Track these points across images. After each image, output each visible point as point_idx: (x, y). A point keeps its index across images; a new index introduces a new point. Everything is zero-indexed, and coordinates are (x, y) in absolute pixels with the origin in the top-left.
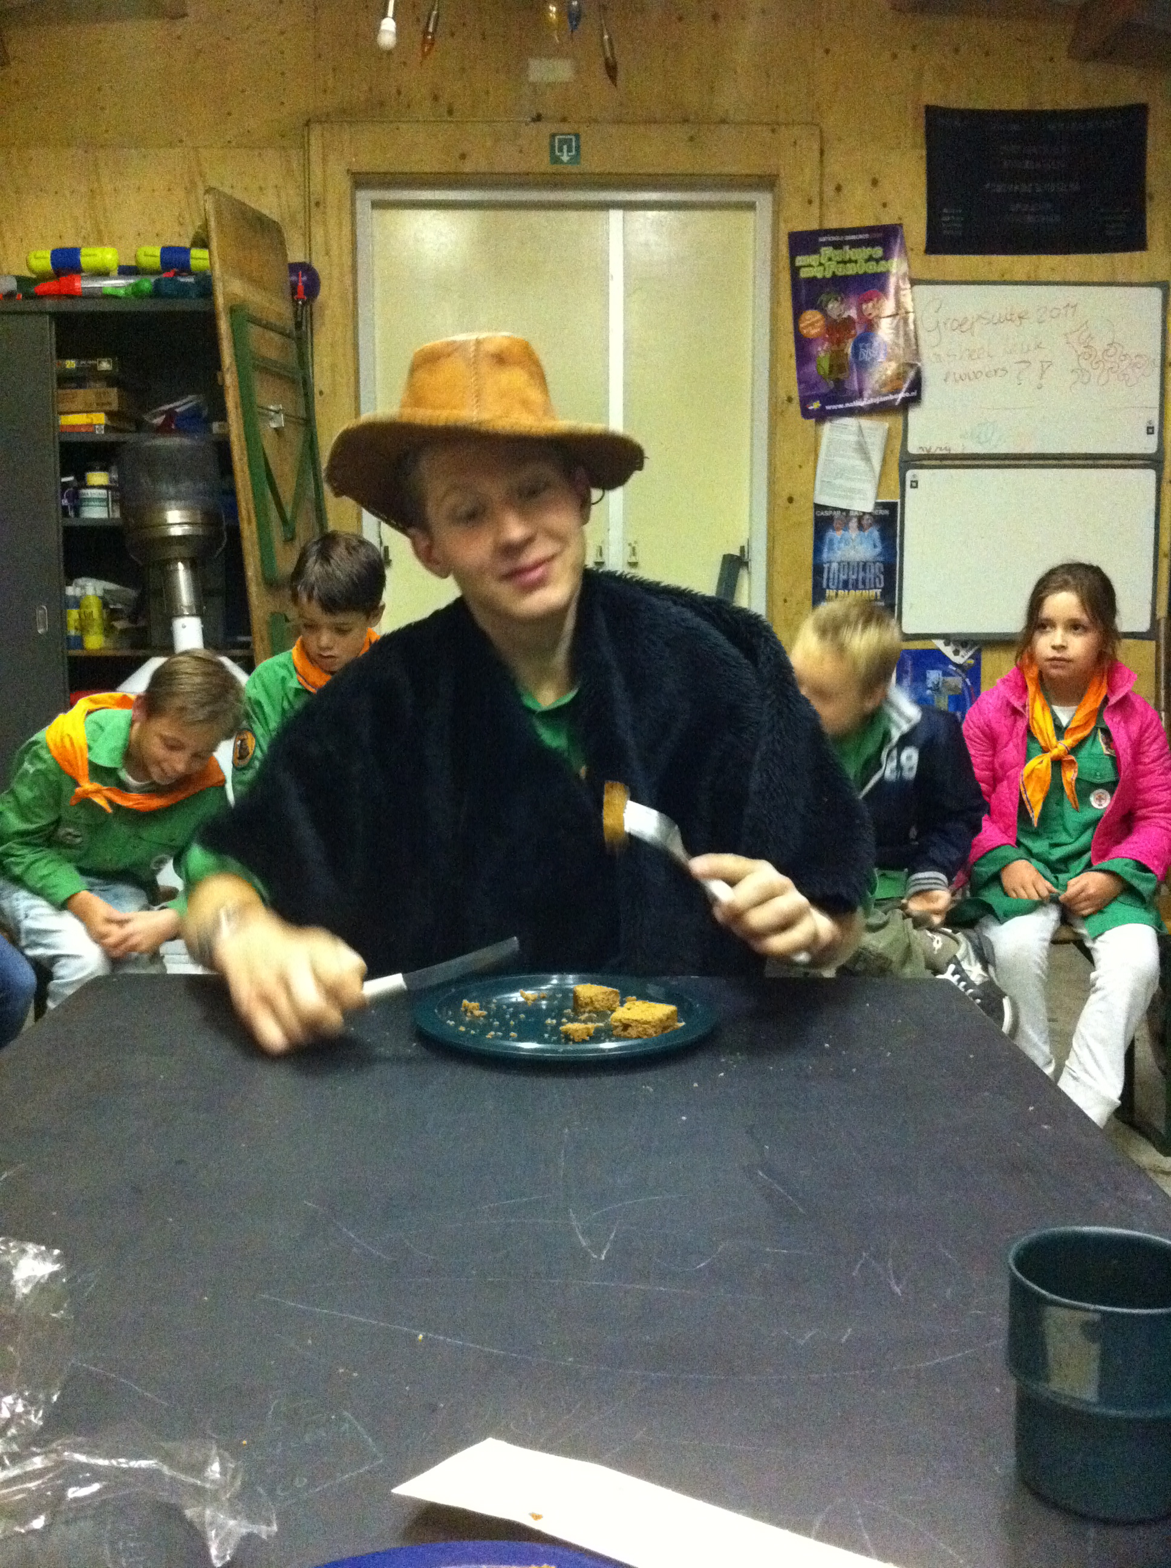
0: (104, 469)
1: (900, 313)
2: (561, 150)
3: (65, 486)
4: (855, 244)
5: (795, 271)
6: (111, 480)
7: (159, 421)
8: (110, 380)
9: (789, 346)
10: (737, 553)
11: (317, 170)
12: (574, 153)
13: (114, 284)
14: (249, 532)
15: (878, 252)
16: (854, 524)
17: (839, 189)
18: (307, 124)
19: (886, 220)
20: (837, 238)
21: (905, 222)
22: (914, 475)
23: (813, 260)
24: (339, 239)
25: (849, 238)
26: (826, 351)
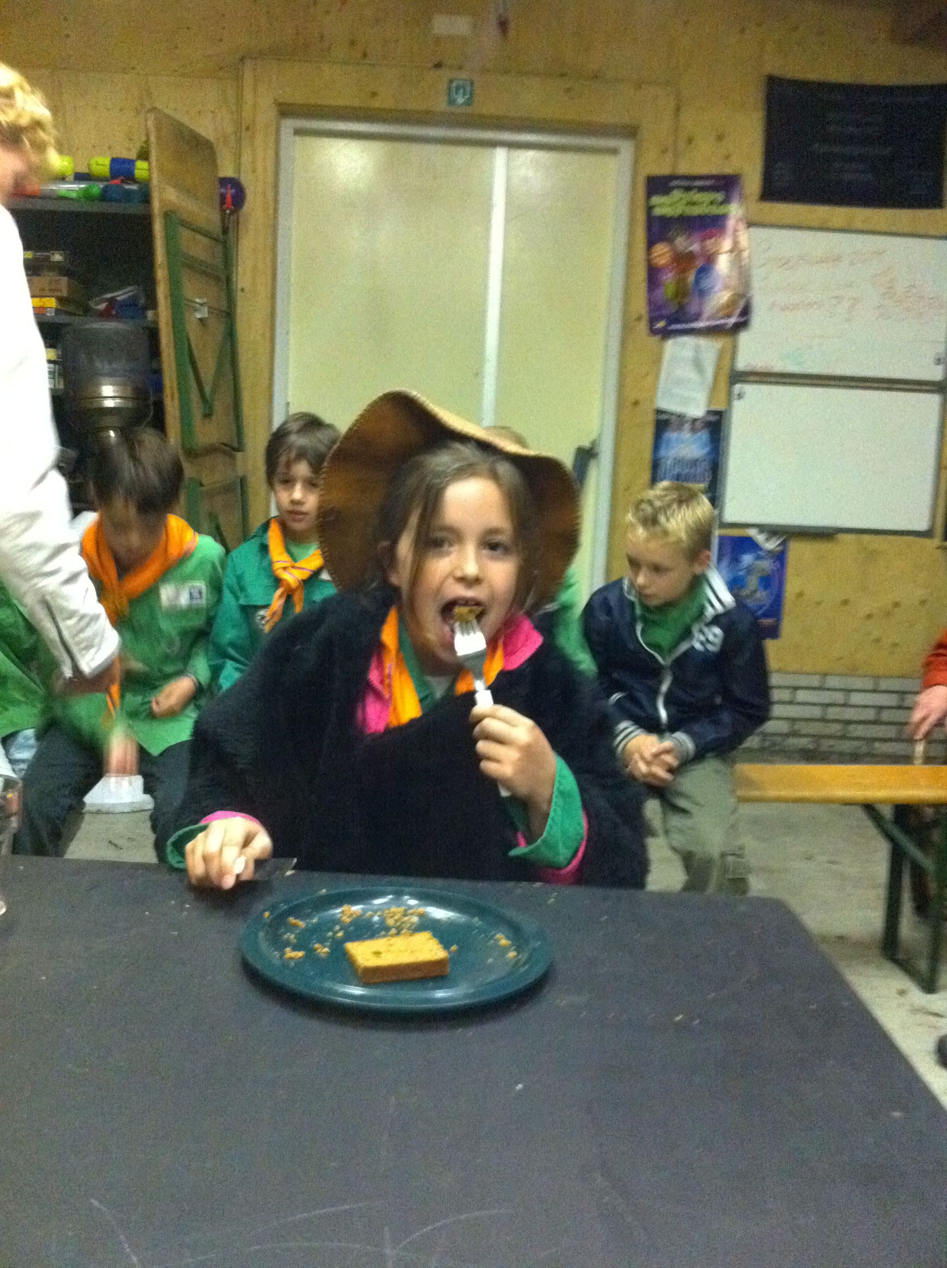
0: (52, 346)
1: (736, 250)
2: (457, 93)
4: (702, 189)
5: (650, 209)
6: (59, 356)
7: (102, 306)
8: (62, 270)
9: (641, 274)
10: (589, 445)
12: (468, 97)
13: (69, 188)
14: (172, 407)
15: (719, 196)
16: (687, 426)
17: (690, 141)
18: (242, 59)
19: (728, 170)
20: (685, 183)
21: (744, 172)
22: (741, 389)
23: (666, 200)
24: (264, 160)
25: (696, 183)
26: (672, 279)
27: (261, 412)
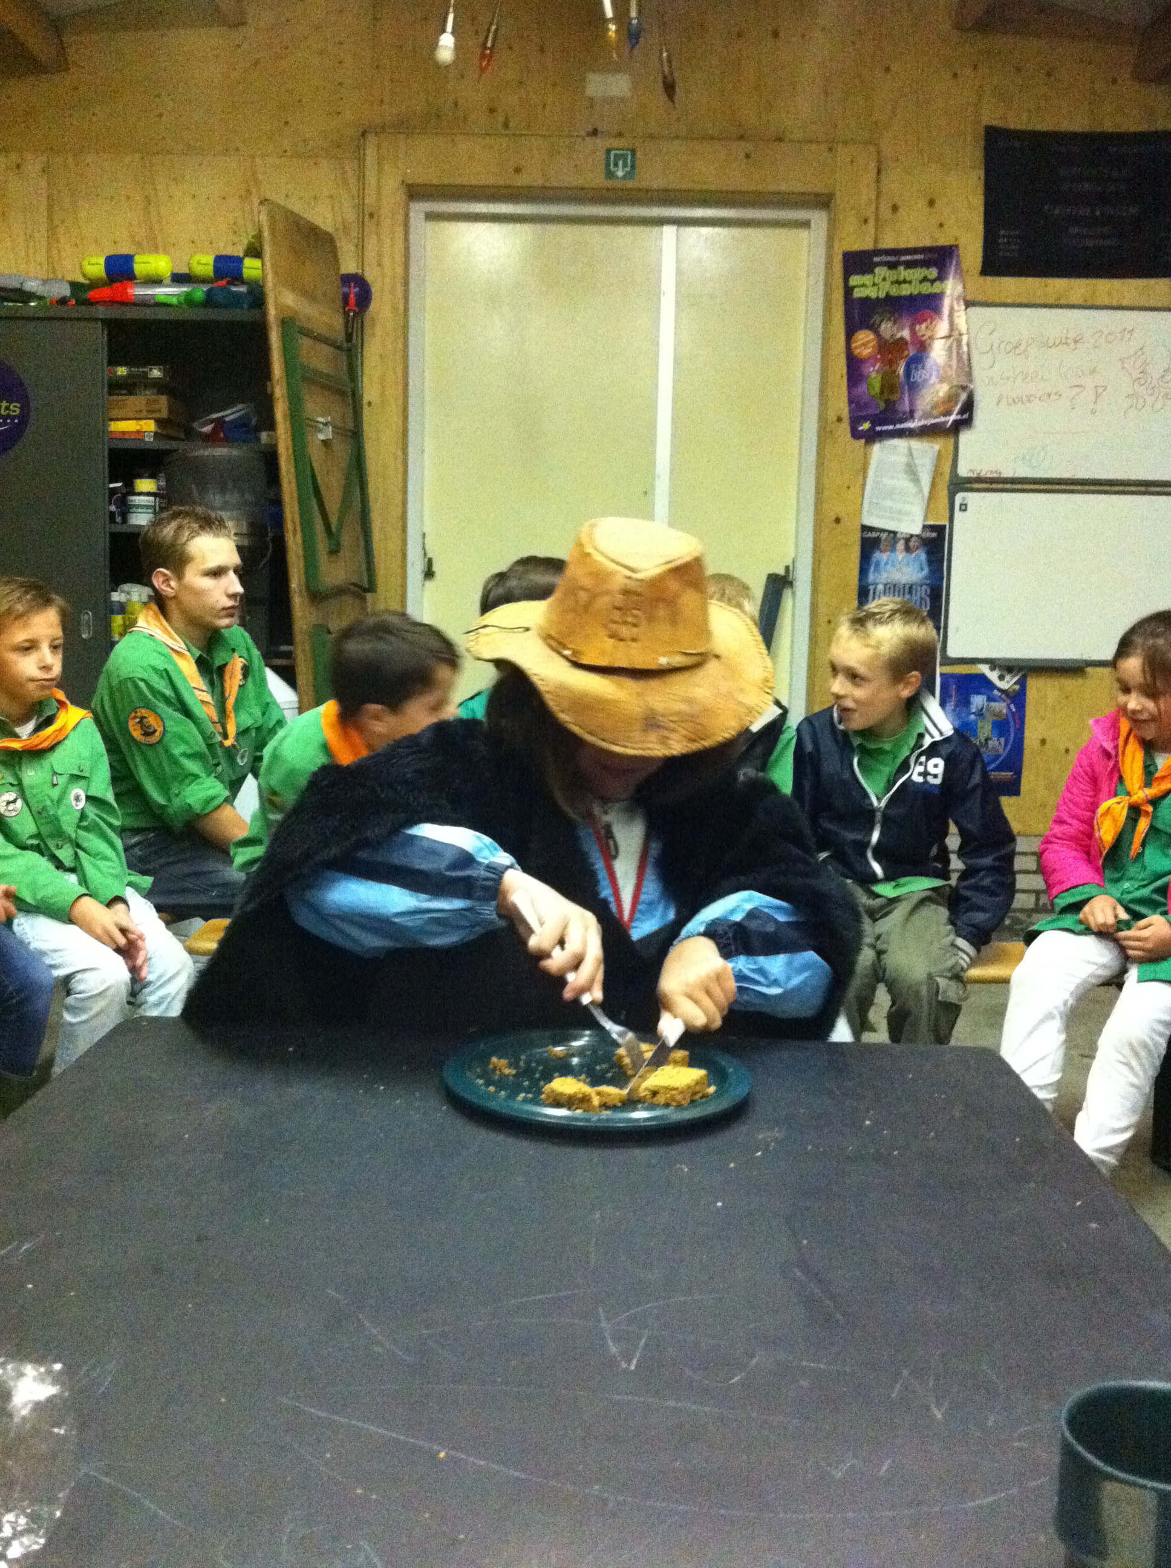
0: (152, 476)
1: (953, 333)
2: (616, 165)
3: (113, 491)
4: (909, 265)
5: (848, 291)
8: (160, 387)
9: (840, 366)
11: (371, 181)
12: (628, 169)
14: (294, 543)
15: (933, 273)
16: (901, 545)
17: (895, 208)
18: (363, 135)
19: (943, 241)
20: (892, 258)
21: (962, 242)
22: (964, 498)
23: (867, 279)
24: (392, 250)
25: (903, 258)
26: (877, 372)
27: (393, 546)
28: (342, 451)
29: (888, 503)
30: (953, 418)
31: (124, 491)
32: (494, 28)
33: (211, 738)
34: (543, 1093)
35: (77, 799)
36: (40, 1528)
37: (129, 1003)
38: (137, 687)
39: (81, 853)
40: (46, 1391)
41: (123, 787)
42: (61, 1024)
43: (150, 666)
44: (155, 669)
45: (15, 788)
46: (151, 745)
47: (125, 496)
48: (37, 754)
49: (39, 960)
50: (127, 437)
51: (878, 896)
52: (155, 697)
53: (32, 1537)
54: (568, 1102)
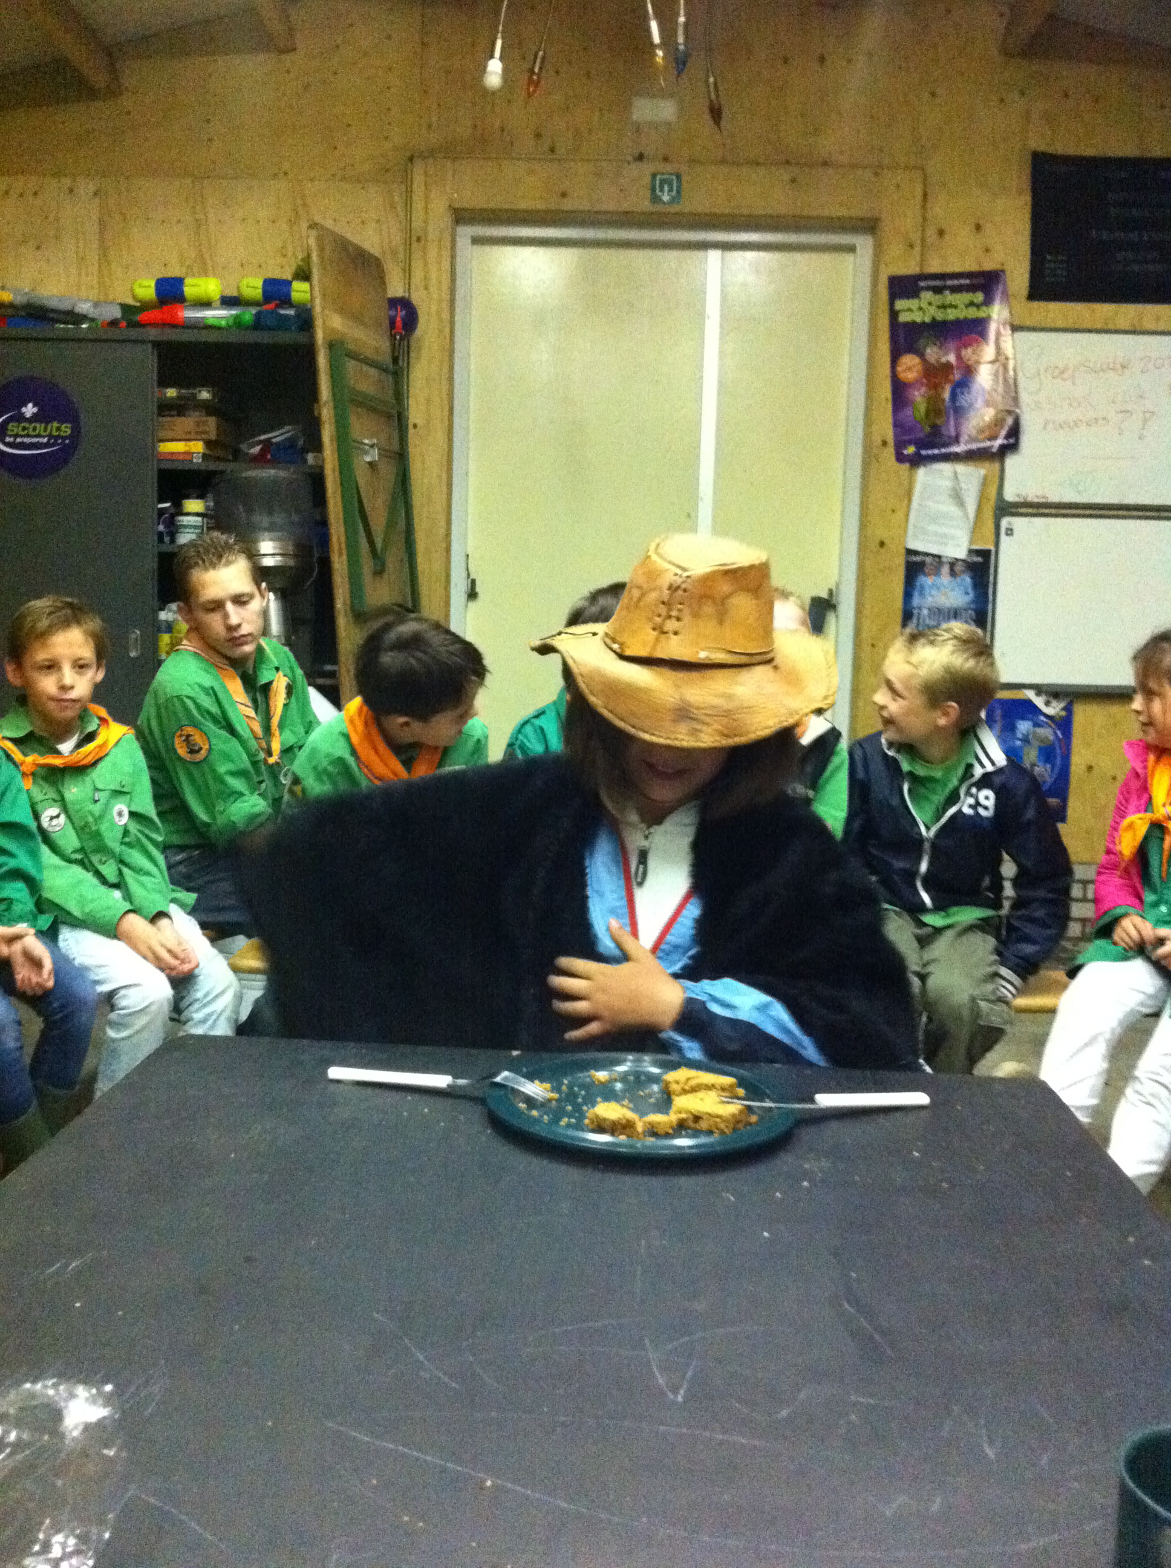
0: (200, 496)
1: (1000, 358)
2: (662, 191)
3: (162, 512)
4: (955, 290)
5: (894, 314)
6: (207, 508)
7: (256, 450)
8: (208, 408)
9: (885, 391)
10: (824, 595)
11: (418, 205)
12: (674, 193)
13: (217, 315)
14: (339, 564)
15: (979, 297)
16: (946, 569)
17: (941, 233)
18: (411, 159)
19: (989, 265)
20: (938, 283)
21: (1008, 268)
22: (1010, 523)
23: (913, 303)
24: (438, 275)
25: (949, 283)
26: (923, 396)
27: (438, 566)
28: (388, 471)
29: (932, 528)
30: (999, 442)
31: (172, 511)
32: (541, 53)
33: (255, 755)
34: (586, 1118)
35: (120, 814)
36: (89, 1549)
37: (172, 1019)
38: (183, 704)
39: (125, 870)
40: (97, 1413)
41: (166, 806)
42: (103, 1041)
43: (197, 684)
44: (200, 686)
45: (59, 803)
46: (194, 763)
47: (173, 516)
48: (79, 770)
49: (82, 976)
50: (174, 457)
51: (925, 925)
52: (203, 716)
53: (81, 1558)
54: (612, 1128)
